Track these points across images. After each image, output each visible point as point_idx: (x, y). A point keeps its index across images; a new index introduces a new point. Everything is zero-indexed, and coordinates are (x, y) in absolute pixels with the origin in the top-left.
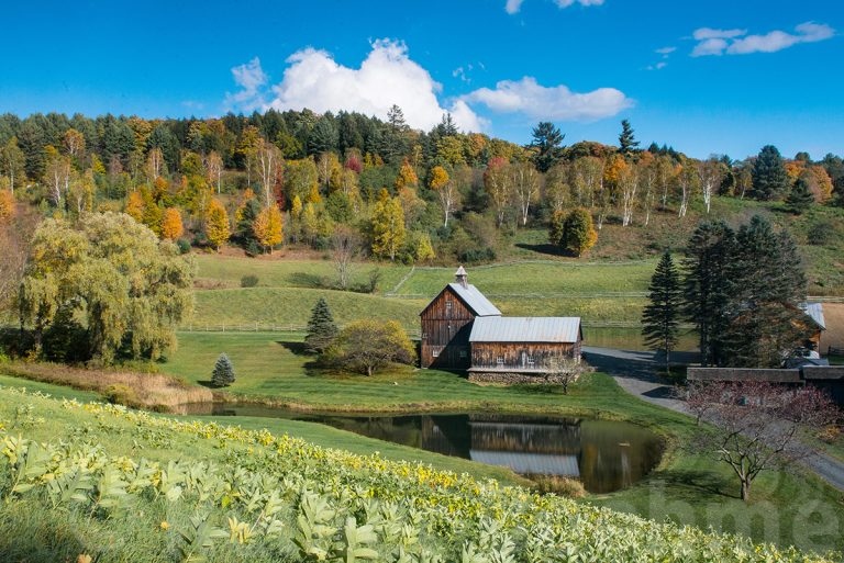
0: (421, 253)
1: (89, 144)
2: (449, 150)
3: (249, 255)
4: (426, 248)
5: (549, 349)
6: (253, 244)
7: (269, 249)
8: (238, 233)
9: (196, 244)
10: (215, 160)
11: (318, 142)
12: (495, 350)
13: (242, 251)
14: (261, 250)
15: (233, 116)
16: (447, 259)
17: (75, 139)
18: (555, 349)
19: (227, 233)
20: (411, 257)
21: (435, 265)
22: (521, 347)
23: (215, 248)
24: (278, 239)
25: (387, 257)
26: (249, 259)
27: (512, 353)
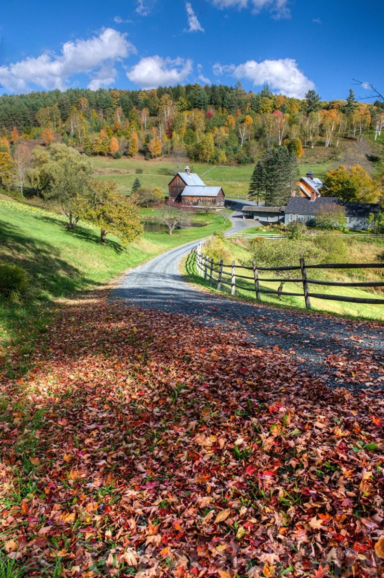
0: (220, 159)
1: (91, 104)
2: (265, 105)
3: (146, 159)
4: (223, 157)
5: (208, 199)
6: (148, 154)
7: (155, 157)
8: (142, 149)
9: (125, 154)
10: (145, 112)
11: (199, 101)
12: (190, 199)
13: (144, 157)
14: (151, 157)
15: (162, 88)
16: (233, 162)
17: (84, 102)
18: (210, 199)
19: (137, 149)
20: (216, 161)
21: (226, 165)
22: (198, 198)
23: (132, 156)
24: (159, 152)
25: (206, 161)
26: (145, 161)
27: (195, 200)
